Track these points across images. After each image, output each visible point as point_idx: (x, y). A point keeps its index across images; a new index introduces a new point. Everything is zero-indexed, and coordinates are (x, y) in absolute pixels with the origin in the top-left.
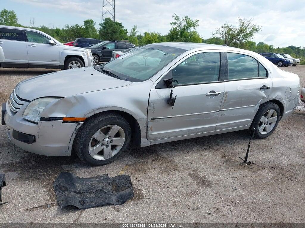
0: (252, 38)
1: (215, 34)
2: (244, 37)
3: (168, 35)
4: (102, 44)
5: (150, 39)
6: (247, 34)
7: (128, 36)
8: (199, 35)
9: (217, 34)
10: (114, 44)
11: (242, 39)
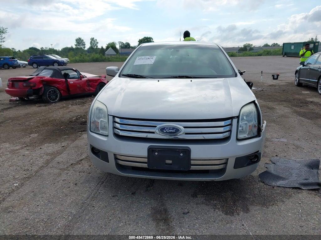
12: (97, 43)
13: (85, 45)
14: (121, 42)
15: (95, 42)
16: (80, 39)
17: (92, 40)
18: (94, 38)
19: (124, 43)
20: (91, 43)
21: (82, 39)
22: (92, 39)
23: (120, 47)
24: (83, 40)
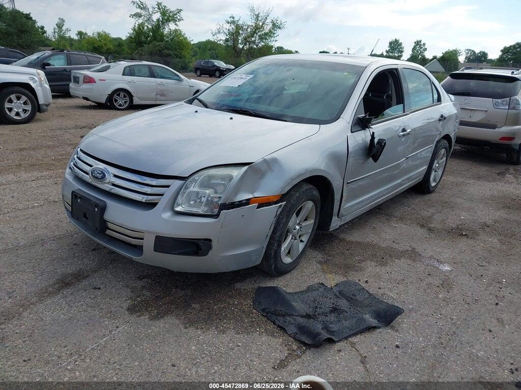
0: (276, 41)
1: (216, 34)
2: (261, 38)
3: (130, 37)
4: (38, 57)
5: (96, 45)
6: (266, 34)
7: (54, 40)
8: (185, 36)
9: (219, 33)
10: (62, 56)
11: (260, 42)
12: (424, 50)
13: (402, 52)
14: (470, 50)
15: (421, 48)
16: (396, 41)
17: (417, 45)
18: (420, 41)
19: (477, 51)
20: (414, 49)
21: (400, 42)
22: (418, 43)
23: (466, 58)
24: (401, 44)
